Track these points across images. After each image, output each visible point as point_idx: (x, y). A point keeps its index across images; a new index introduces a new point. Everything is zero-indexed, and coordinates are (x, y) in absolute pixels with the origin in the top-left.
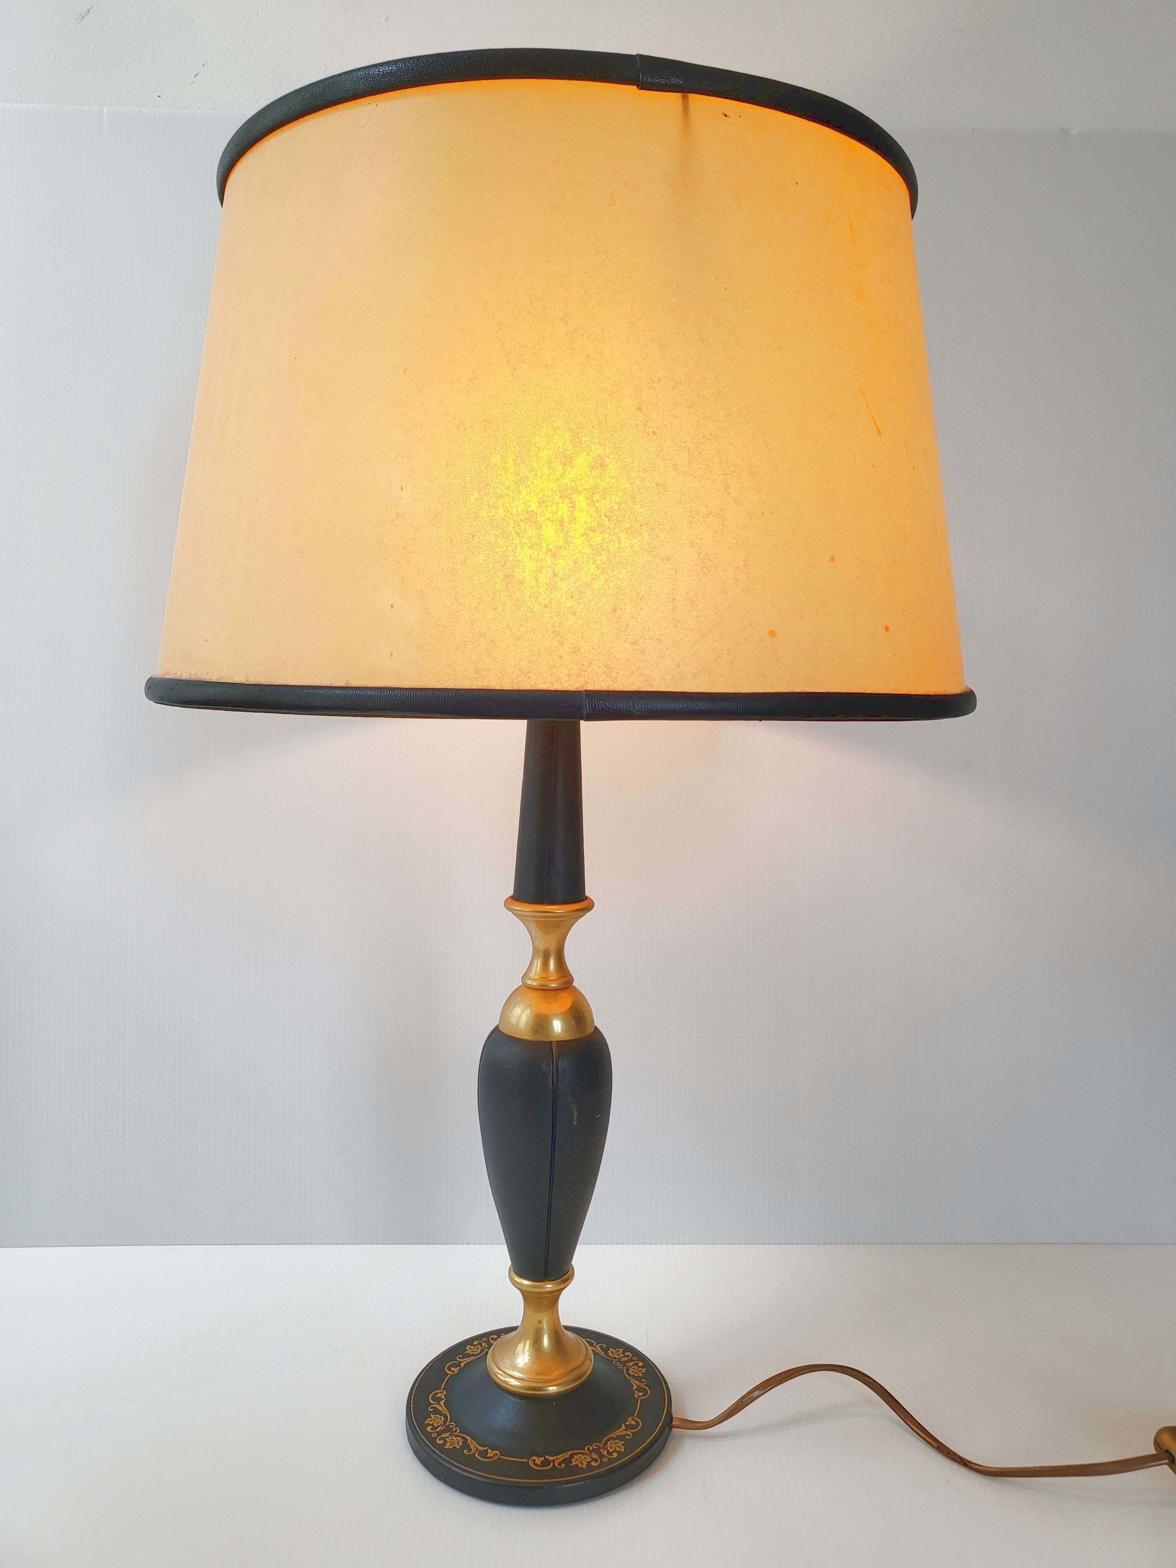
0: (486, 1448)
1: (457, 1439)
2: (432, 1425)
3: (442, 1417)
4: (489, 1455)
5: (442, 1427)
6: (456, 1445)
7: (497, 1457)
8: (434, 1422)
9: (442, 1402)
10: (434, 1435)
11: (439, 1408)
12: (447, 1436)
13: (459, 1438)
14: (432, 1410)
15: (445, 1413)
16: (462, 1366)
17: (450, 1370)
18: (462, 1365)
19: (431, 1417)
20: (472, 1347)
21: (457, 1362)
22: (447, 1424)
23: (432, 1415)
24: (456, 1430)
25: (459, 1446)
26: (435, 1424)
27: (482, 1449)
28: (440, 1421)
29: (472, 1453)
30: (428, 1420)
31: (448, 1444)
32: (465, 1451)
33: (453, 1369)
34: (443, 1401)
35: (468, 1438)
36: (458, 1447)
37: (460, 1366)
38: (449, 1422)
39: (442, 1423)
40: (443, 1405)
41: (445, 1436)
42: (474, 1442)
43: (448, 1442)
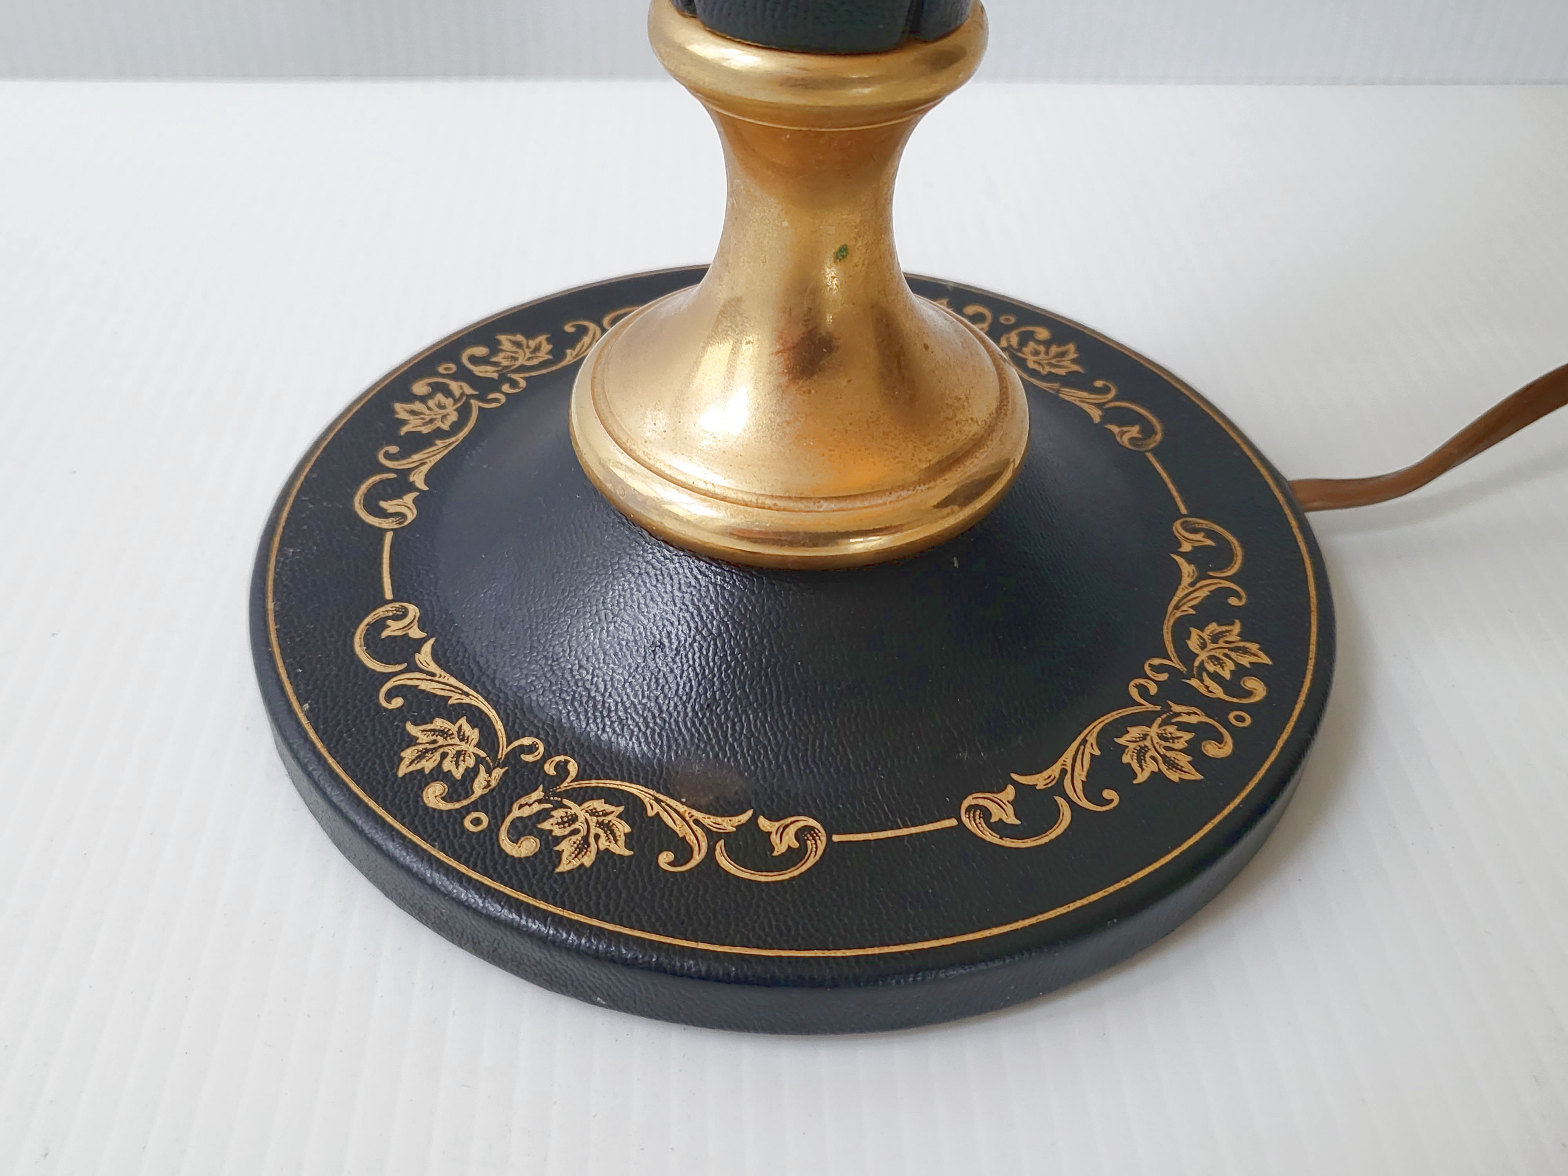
0: (745, 817)
1: (593, 813)
2: (438, 774)
3: (463, 721)
4: (780, 849)
5: (489, 772)
6: (603, 844)
7: (821, 847)
8: (437, 756)
9: (424, 657)
10: (477, 822)
11: (424, 686)
12: (536, 808)
13: (599, 805)
14: (398, 702)
15: (466, 700)
16: (421, 485)
17: (383, 514)
18: (418, 479)
19: (412, 741)
20: (418, 406)
21: (392, 476)
22: (504, 750)
23: (411, 728)
24: (562, 768)
25: (622, 840)
26: (448, 765)
27: (729, 824)
28: (463, 746)
29: (697, 859)
30: (408, 754)
31: (566, 847)
32: (665, 859)
33: (389, 506)
34: (427, 648)
35: (635, 789)
36: (620, 849)
37: (412, 487)
38: (509, 743)
39: (483, 754)
40: (433, 667)
41: (526, 812)
42: (673, 803)
43: (558, 840)
